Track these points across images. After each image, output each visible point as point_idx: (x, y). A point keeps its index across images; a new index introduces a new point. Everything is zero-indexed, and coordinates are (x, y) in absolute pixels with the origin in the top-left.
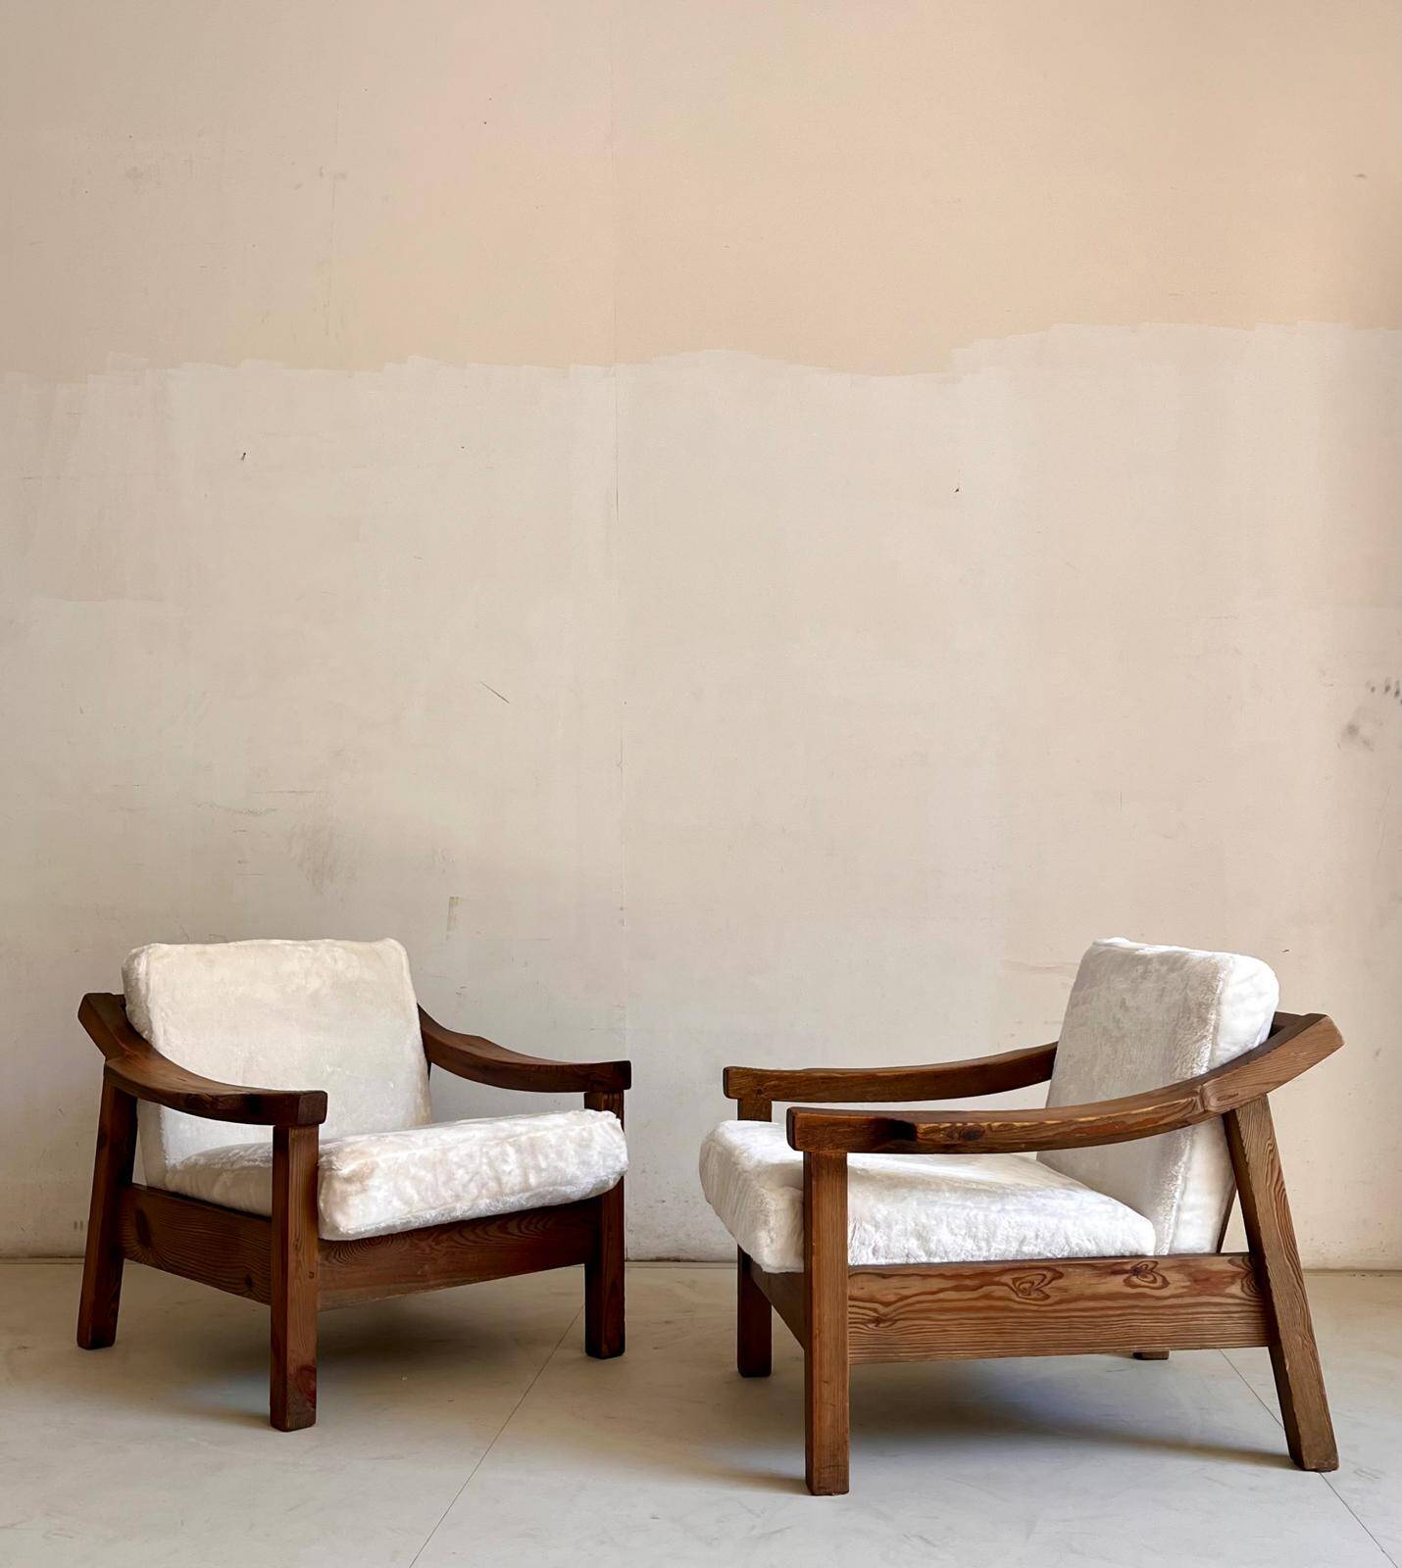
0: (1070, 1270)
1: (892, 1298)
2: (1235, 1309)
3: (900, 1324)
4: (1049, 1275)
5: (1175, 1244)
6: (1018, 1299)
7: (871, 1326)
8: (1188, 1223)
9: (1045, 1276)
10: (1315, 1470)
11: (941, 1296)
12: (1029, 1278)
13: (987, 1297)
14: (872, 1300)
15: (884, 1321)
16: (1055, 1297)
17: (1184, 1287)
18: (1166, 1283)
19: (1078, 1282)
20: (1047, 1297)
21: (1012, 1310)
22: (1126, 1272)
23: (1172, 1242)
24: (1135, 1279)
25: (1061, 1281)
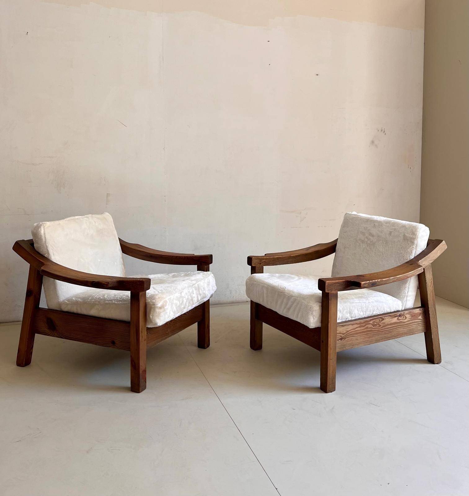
0: (385, 317)
1: (345, 332)
2: (420, 323)
3: (346, 339)
4: (381, 319)
5: (406, 306)
6: (374, 328)
7: (340, 341)
8: (409, 300)
9: (380, 320)
10: (437, 364)
11: (356, 329)
12: (376, 321)
13: (367, 328)
14: (340, 334)
15: (343, 339)
16: (382, 325)
17: (410, 318)
18: (406, 318)
19: (388, 320)
20: (380, 326)
21: (372, 331)
22: (397, 316)
23: (405, 306)
24: (399, 318)
25: (383, 321)
